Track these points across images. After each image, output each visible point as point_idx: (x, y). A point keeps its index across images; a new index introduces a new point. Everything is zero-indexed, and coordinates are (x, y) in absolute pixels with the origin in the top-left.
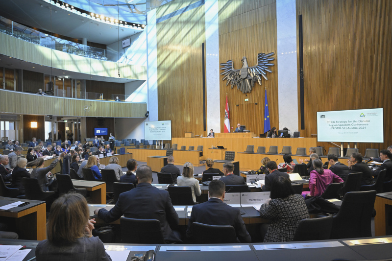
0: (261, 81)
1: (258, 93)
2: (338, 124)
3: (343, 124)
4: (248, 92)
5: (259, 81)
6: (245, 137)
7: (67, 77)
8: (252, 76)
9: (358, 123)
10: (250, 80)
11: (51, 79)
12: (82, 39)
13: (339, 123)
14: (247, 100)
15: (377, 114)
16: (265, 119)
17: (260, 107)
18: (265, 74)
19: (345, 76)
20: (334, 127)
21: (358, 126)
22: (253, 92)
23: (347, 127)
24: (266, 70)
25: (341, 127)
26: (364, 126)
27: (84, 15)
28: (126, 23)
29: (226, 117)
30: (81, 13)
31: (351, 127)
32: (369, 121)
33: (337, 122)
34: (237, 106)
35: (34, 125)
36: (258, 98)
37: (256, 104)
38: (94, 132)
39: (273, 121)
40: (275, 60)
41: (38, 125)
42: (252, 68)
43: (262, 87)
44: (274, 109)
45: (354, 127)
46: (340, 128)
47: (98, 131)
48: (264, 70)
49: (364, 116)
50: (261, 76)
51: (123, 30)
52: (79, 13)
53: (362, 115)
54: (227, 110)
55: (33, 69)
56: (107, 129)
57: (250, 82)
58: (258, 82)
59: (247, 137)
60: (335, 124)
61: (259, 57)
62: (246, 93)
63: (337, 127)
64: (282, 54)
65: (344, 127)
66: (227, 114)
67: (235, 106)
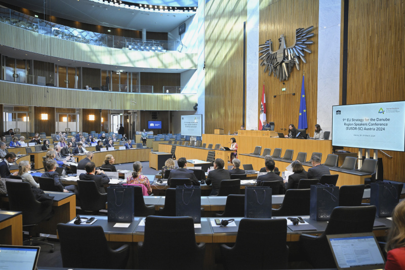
0: (299, 65)
1: (296, 79)
2: (353, 122)
3: (360, 122)
4: (285, 79)
5: (297, 65)
6: (264, 136)
7: (122, 71)
8: (290, 59)
9: (376, 122)
10: (287, 64)
11: (108, 73)
12: (142, 30)
13: (355, 122)
14: (284, 89)
15: (398, 110)
16: (300, 114)
17: (298, 99)
18: (303, 55)
19: (400, 53)
20: (350, 126)
21: (376, 126)
22: (291, 78)
23: (364, 127)
24: (305, 50)
25: (358, 127)
26: (383, 127)
27: (132, 7)
28: (171, 8)
29: (262, 111)
30: (129, 6)
31: (367, 127)
32: (388, 120)
33: (353, 120)
34: (275, 97)
35: (92, 118)
36: (296, 86)
37: (294, 94)
38: (148, 125)
39: (311, 117)
40: (316, 36)
41: (96, 118)
42: (289, 49)
43: (301, 72)
44: (313, 101)
45: (371, 127)
46: (356, 129)
47: (152, 125)
48: (303, 51)
49: (383, 112)
50: (299, 58)
51: (175, 16)
52: (127, 7)
53: (381, 111)
54: (263, 102)
55: (88, 65)
56: (161, 122)
57: (287, 67)
58: (296, 67)
59: (266, 136)
60: (351, 122)
61: (297, 33)
62: (284, 81)
63: (352, 126)
64: (325, 27)
65: (360, 126)
66: (263, 107)
67: (273, 97)
